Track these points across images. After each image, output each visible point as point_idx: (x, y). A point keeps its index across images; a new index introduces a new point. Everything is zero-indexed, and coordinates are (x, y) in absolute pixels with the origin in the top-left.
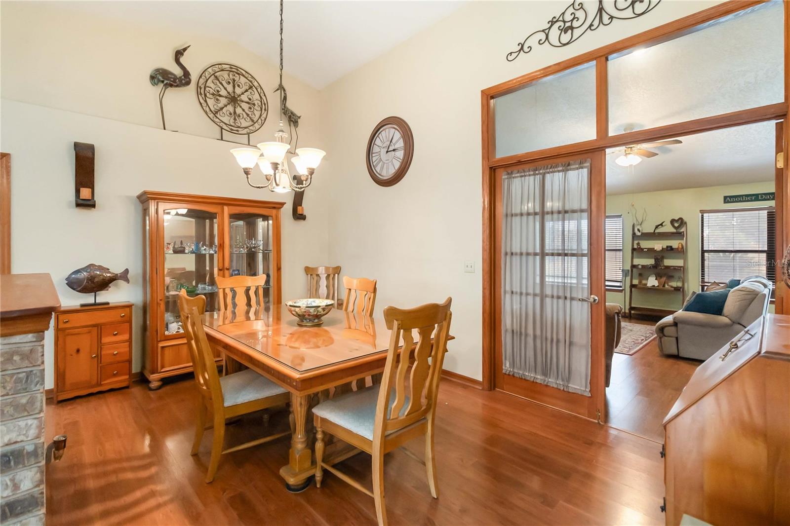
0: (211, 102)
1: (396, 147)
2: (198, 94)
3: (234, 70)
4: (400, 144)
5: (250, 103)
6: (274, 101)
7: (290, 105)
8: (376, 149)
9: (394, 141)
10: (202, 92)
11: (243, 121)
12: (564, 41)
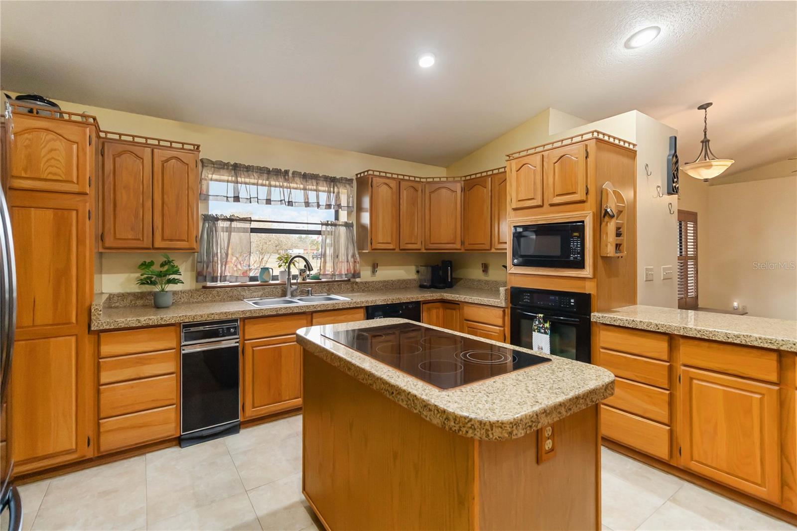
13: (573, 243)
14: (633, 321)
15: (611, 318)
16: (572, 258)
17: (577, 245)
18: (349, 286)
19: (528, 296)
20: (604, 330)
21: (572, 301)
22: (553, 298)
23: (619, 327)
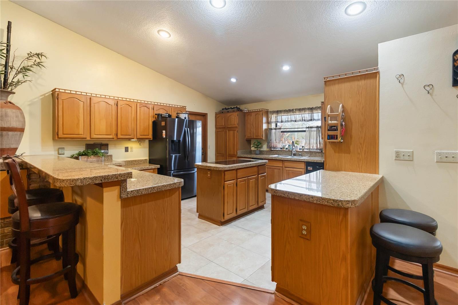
18: (320, 154)
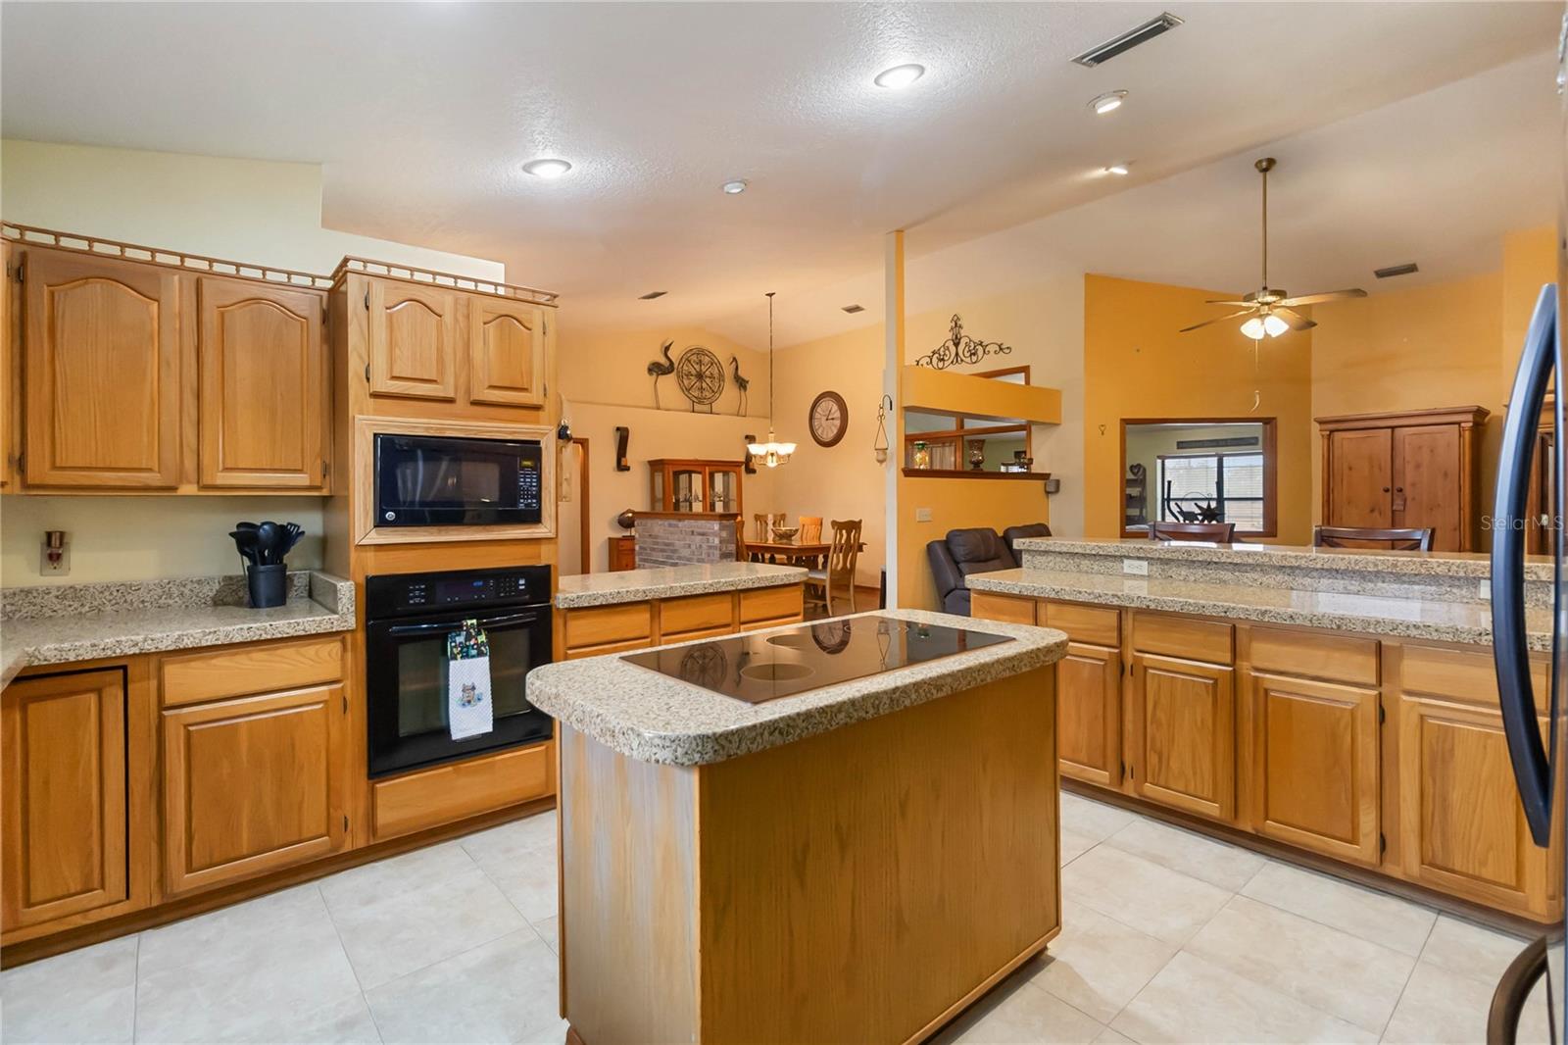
0: (686, 382)
1: (834, 416)
2: (678, 377)
3: (701, 352)
4: (838, 414)
5: (712, 377)
6: (728, 371)
7: (740, 373)
8: (817, 416)
9: (833, 411)
10: (680, 377)
11: (707, 394)
12: (940, 366)
13: (525, 478)
14: (619, 593)
15: (590, 596)
16: (522, 506)
17: (531, 482)
19: (421, 590)
20: (575, 618)
21: (522, 582)
22: (481, 583)
23: (601, 607)
